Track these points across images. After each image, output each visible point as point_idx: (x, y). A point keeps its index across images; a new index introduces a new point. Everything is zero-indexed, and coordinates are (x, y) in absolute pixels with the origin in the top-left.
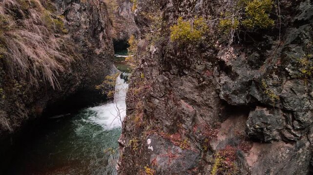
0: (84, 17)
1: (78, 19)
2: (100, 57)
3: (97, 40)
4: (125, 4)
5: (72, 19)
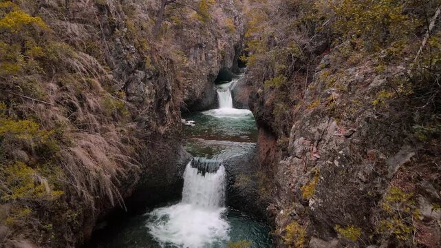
0: (149, 89)
1: (142, 92)
2: (165, 137)
3: (162, 115)
4: (192, 50)
5: (133, 92)
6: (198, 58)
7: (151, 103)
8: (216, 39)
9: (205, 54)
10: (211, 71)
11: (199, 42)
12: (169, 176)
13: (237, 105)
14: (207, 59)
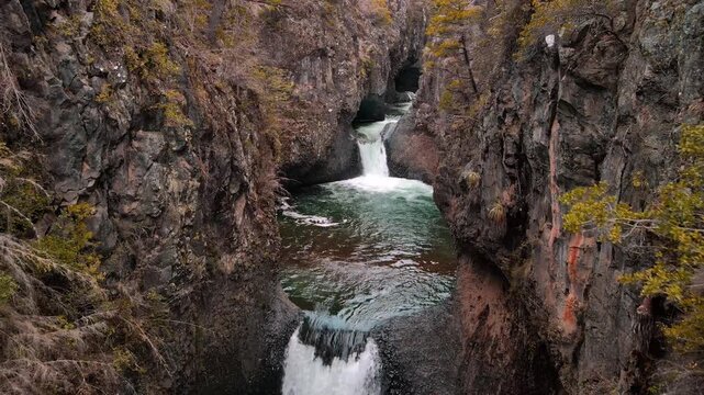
0: (179, 178)
1: (157, 191)
2: (236, 279)
3: (228, 229)
4: (305, 63)
5: (131, 193)
6: (319, 79)
7: (188, 214)
8: (355, 39)
9: (333, 70)
10: (344, 104)
11: (321, 45)
12: (247, 365)
13: (397, 169)
14: (336, 79)
